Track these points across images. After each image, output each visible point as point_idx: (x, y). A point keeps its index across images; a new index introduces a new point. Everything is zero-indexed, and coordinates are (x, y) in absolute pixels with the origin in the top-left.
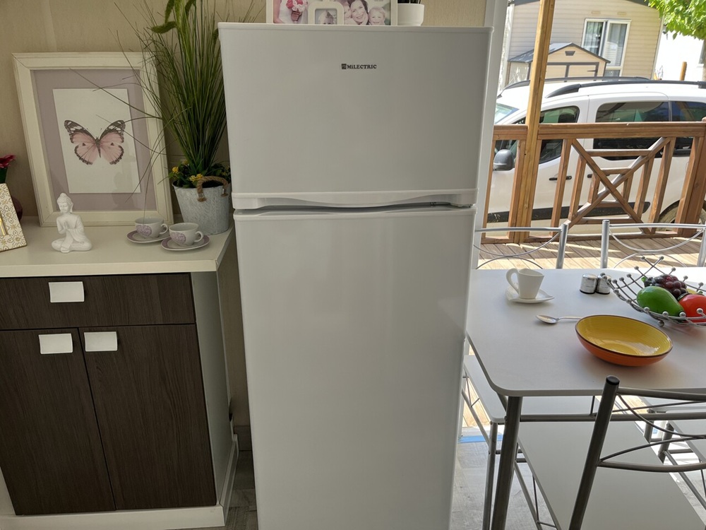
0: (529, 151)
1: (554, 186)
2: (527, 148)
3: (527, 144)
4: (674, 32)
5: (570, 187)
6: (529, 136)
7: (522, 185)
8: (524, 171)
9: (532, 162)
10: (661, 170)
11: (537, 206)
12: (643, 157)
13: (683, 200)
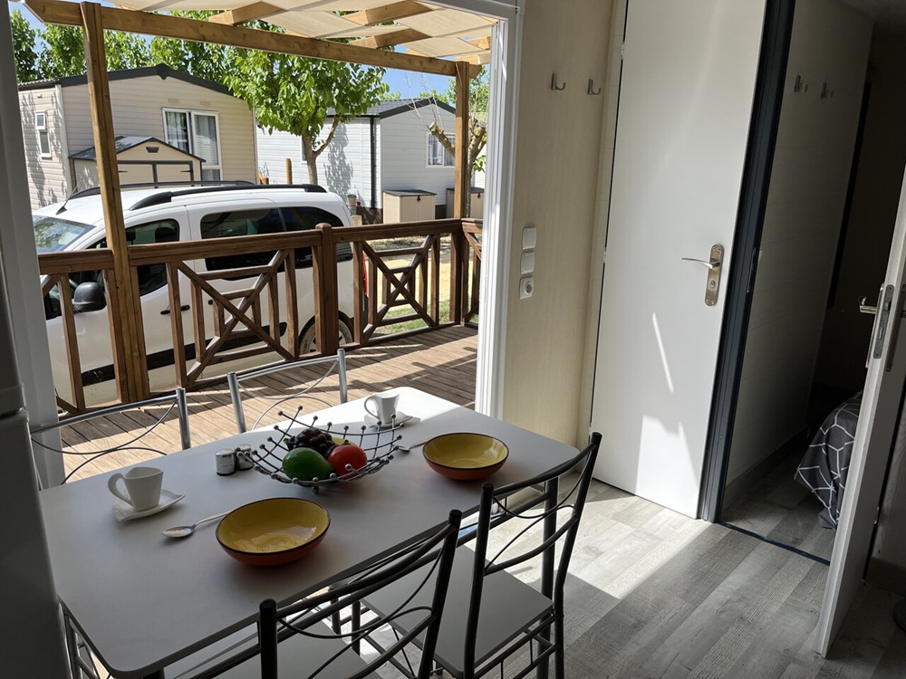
0: (121, 283)
1: (167, 322)
2: (118, 278)
3: (117, 273)
4: (269, 127)
5: (188, 319)
6: (116, 262)
7: (123, 329)
8: (121, 309)
9: (129, 296)
10: (287, 287)
11: (150, 350)
12: (264, 274)
13: (318, 316)
